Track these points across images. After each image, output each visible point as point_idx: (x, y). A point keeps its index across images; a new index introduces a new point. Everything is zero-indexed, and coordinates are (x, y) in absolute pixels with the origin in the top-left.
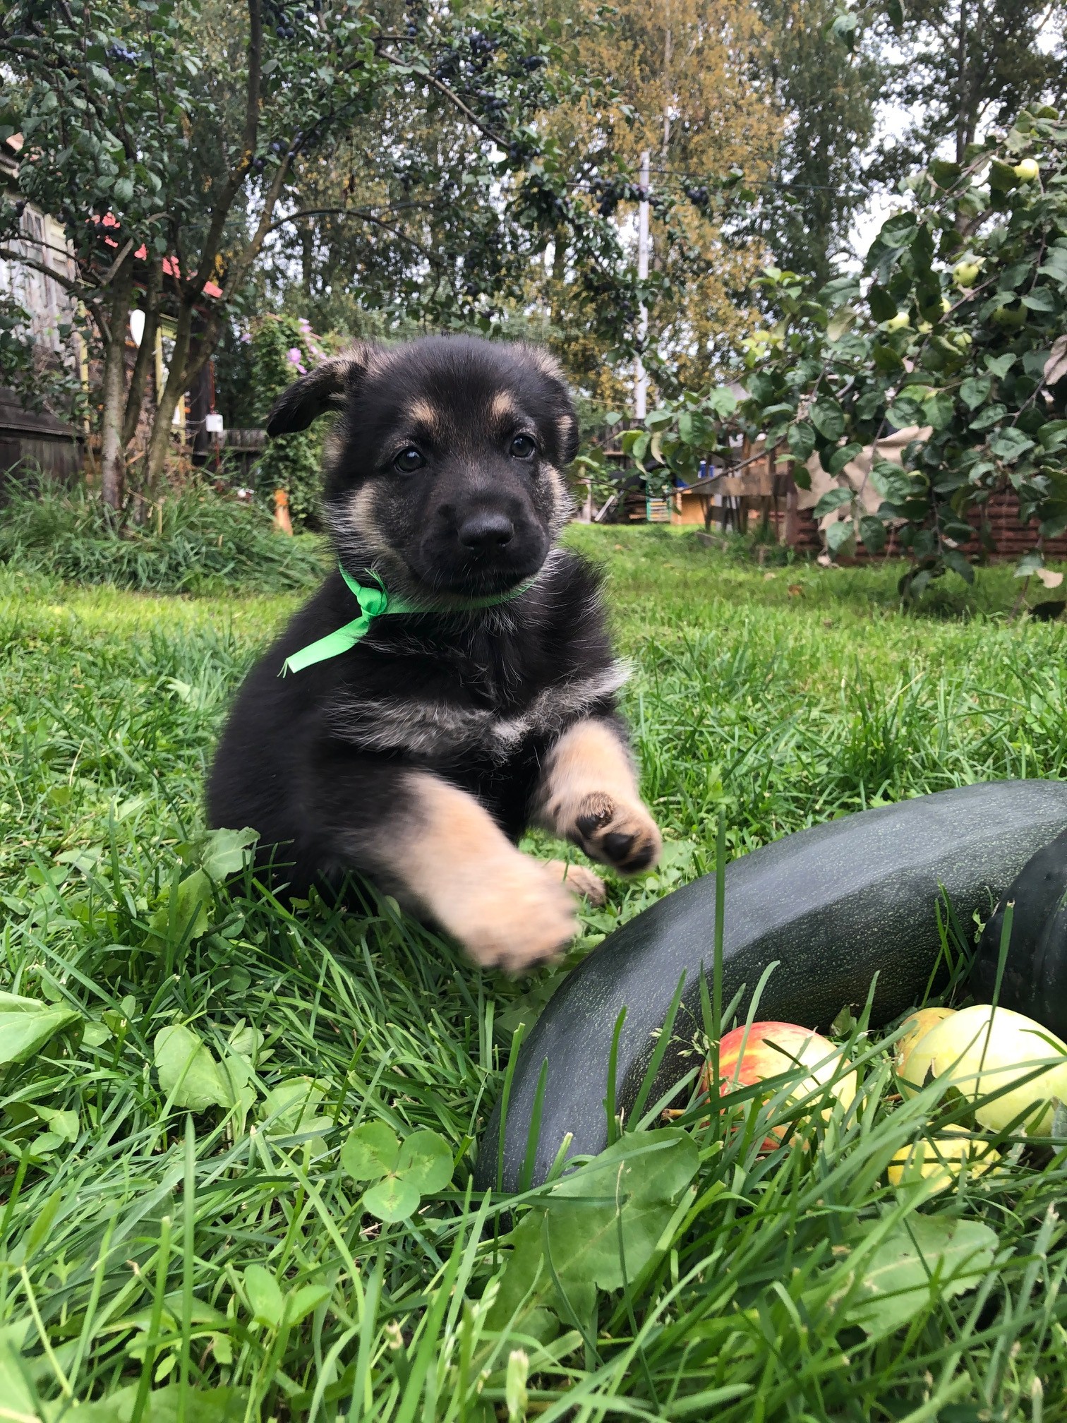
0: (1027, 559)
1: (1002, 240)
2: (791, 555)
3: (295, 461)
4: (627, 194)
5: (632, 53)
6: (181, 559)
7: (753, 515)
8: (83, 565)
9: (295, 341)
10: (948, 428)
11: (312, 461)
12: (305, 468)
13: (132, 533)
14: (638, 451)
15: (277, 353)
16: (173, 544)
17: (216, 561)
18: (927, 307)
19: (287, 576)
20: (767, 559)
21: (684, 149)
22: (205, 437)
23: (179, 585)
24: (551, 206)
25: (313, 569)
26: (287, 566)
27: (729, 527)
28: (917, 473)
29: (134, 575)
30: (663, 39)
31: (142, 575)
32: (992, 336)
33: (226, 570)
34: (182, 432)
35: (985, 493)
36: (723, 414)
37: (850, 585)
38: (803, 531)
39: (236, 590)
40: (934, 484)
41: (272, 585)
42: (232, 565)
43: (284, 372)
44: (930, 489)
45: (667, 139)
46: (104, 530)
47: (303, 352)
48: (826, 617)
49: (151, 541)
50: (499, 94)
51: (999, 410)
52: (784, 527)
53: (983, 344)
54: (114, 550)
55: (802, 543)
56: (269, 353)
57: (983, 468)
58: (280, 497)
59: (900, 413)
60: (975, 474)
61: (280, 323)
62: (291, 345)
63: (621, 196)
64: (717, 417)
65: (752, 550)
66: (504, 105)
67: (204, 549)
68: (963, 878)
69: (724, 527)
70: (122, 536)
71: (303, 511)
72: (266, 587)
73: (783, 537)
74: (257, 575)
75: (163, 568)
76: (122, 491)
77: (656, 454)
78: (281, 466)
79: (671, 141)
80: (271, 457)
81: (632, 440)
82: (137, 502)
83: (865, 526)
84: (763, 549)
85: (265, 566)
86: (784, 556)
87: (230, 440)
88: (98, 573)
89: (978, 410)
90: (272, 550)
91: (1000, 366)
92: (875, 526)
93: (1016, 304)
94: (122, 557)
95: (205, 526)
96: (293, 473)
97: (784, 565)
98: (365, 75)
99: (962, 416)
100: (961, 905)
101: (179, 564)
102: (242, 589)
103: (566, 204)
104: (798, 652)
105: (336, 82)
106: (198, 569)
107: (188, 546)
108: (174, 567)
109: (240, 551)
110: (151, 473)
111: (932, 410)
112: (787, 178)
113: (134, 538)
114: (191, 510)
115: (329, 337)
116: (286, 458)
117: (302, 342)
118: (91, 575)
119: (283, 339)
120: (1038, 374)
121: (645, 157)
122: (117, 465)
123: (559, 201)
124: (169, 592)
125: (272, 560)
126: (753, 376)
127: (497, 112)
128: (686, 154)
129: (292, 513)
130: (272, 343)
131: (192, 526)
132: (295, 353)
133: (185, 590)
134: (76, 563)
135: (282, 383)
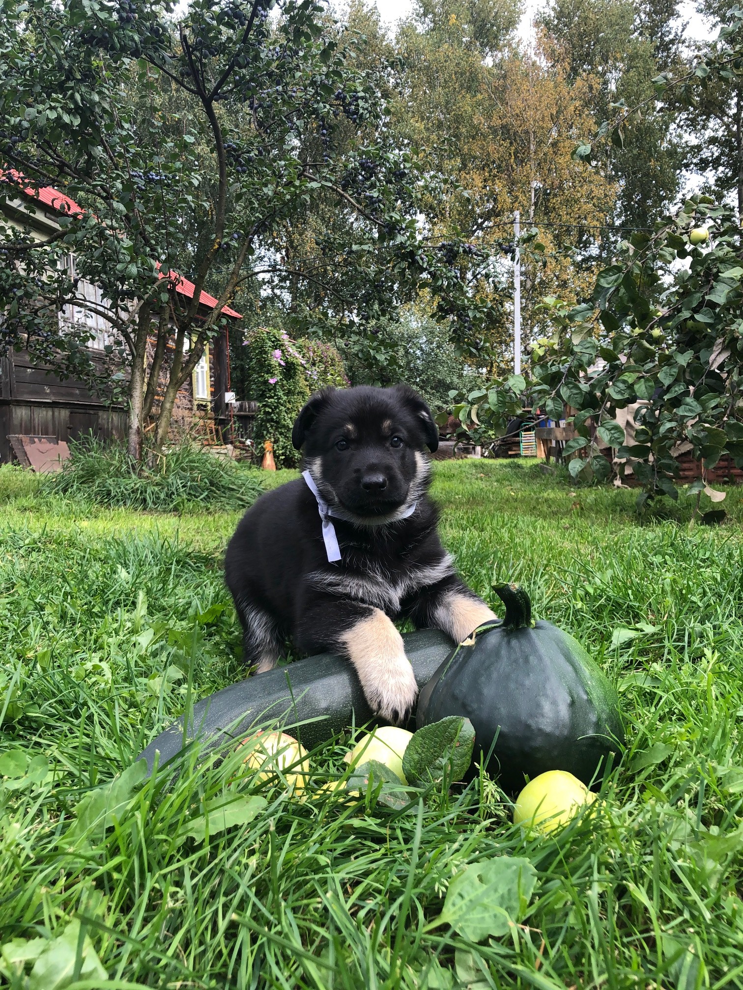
0: (696, 483)
1: (686, 278)
3: (277, 422)
4: (461, 250)
8: (113, 494)
9: (277, 345)
11: (289, 421)
12: (284, 426)
13: (146, 474)
14: (461, 416)
15: (266, 353)
17: (196, 492)
19: (242, 500)
21: (547, 207)
22: (224, 406)
23: (171, 506)
26: (242, 494)
27: (560, 461)
28: (643, 427)
29: (145, 500)
30: (529, 139)
31: (149, 501)
33: (202, 497)
34: (209, 404)
36: (518, 392)
39: (208, 509)
40: (653, 434)
41: (232, 506)
42: (206, 493)
43: (270, 365)
44: (651, 438)
45: (533, 201)
46: (129, 473)
47: (283, 351)
49: (158, 478)
50: (376, 194)
51: (682, 387)
54: (133, 485)
56: (261, 353)
57: (667, 425)
58: (268, 445)
59: (617, 389)
60: (663, 430)
61: (268, 333)
62: (275, 347)
63: (458, 252)
66: (380, 201)
67: (189, 483)
69: (557, 461)
70: (140, 476)
71: (283, 454)
72: (228, 507)
74: (223, 499)
75: (162, 496)
76: (141, 448)
77: (474, 418)
78: (268, 425)
79: (536, 204)
80: (262, 420)
81: (458, 410)
82: (150, 454)
85: (228, 493)
87: (241, 408)
88: (122, 499)
91: (683, 360)
93: (692, 318)
94: (138, 489)
96: (277, 429)
98: (292, 189)
101: (173, 493)
102: (212, 508)
103: (422, 259)
106: (185, 496)
107: (179, 482)
108: (169, 495)
109: (212, 484)
110: (159, 436)
111: (641, 388)
113: (146, 477)
115: (301, 341)
116: (272, 420)
117: (282, 345)
118: (118, 501)
119: (270, 344)
120: (706, 363)
121: (517, 214)
122: (138, 431)
123: (416, 258)
124: (164, 511)
125: (233, 490)
127: (376, 205)
129: (276, 456)
130: (262, 347)
131: (183, 469)
132: (278, 353)
133: (175, 509)
134: (109, 493)
135: (268, 372)
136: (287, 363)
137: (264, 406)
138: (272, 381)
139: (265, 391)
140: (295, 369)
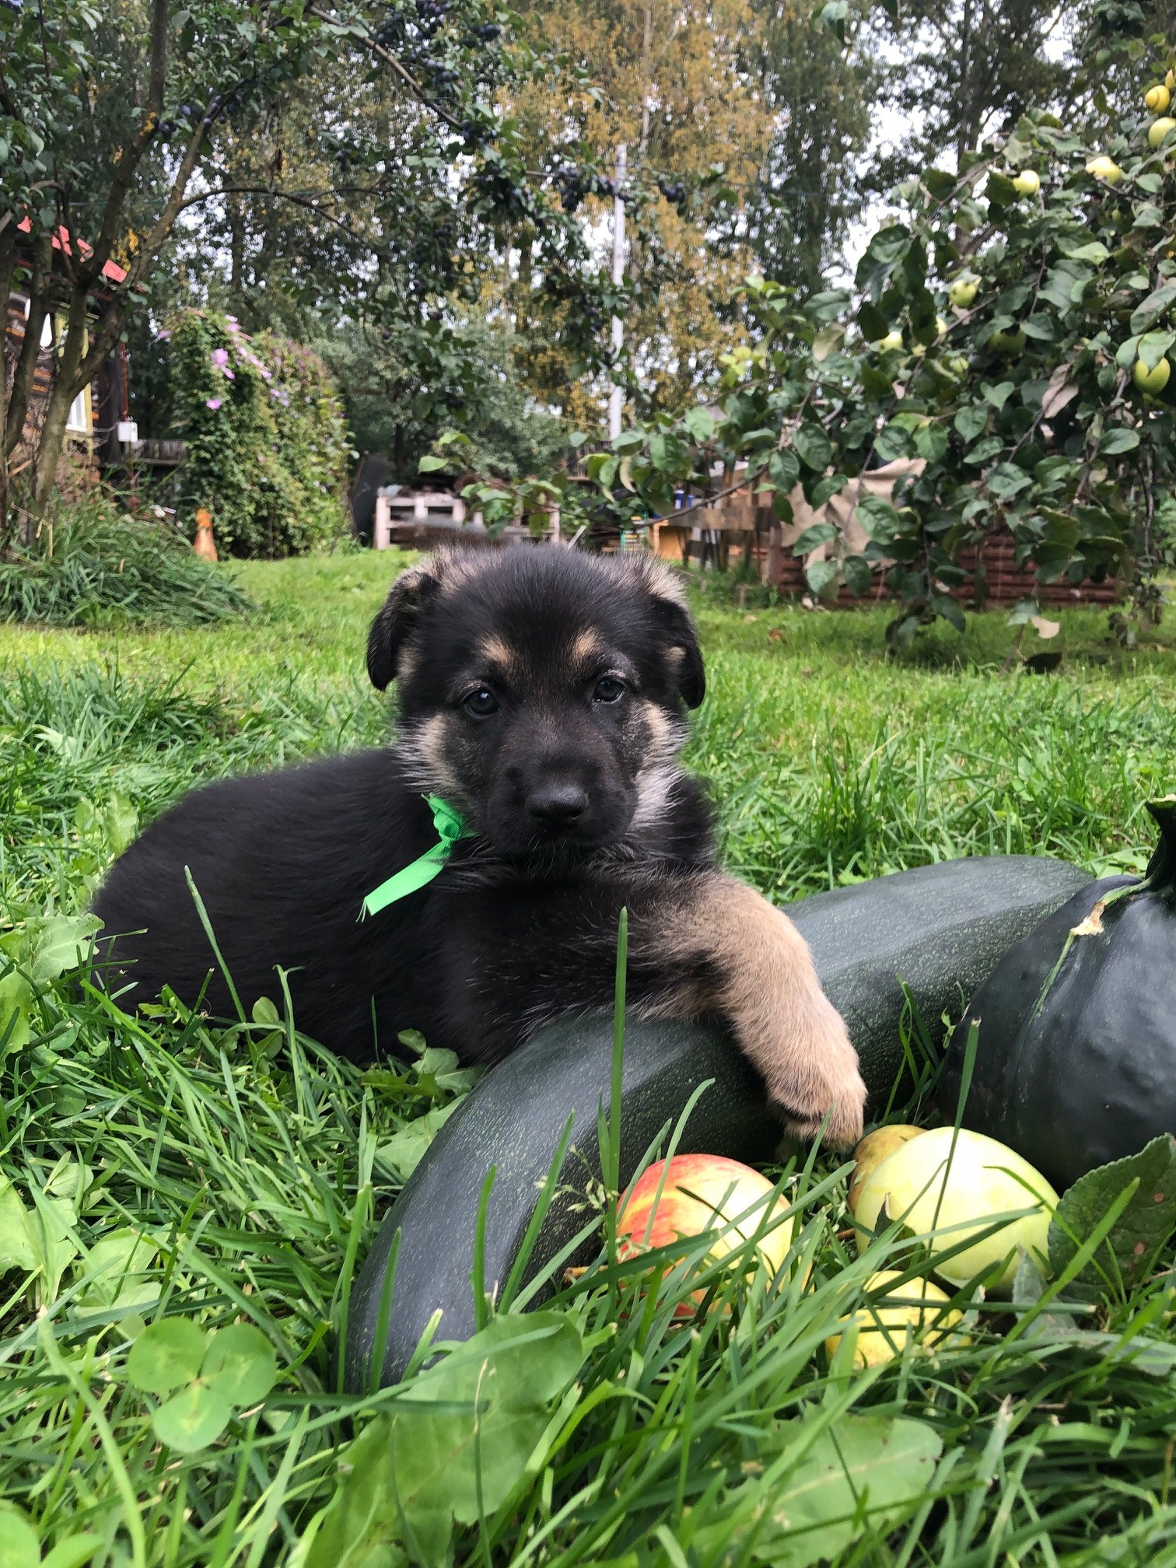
0: (1022, 606)
1: (1000, 258)
2: (774, 596)
3: (220, 478)
4: (595, 186)
5: (607, 34)
6: (74, 586)
7: (735, 551)
9: (220, 341)
10: (941, 461)
11: (240, 477)
12: (231, 485)
13: (16, 555)
14: (605, 477)
15: (200, 353)
16: (65, 569)
17: (116, 590)
18: (921, 328)
19: (201, 608)
20: (748, 600)
21: (665, 144)
22: (117, 448)
23: (72, 616)
24: (509, 197)
25: (232, 600)
26: (201, 597)
27: (709, 564)
28: (907, 509)
29: (18, 604)
30: (641, 20)
31: (28, 606)
32: (989, 363)
33: (128, 600)
34: (90, 441)
35: (979, 534)
36: (699, 438)
37: (835, 631)
38: (787, 570)
39: (140, 623)
40: (925, 522)
41: (183, 618)
42: (135, 594)
43: (208, 376)
44: (921, 528)
45: (646, 131)
47: (230, 353)
48: (806, 665)
49: (40, 565)
50: (449, 65)
51: (995, 444)
52: (766, 566)
53: (979, 370)
55: (786, 583)
56: (191, 353)
57: (977, 506)
58: (203, 517)
59: (889, 443)
60: (969, 513)
61: (203, 319)
62: (216, 346)
63: (588, 189)
64: (693, 442)
65: (733, 590)
66: (455, 78)
67: (102, 575)
68: (929, 972)
69: (703, 563)
70: (7, 557)
71: (229, 534)
72: (176, 621)
73: (765, 577)
74: (165, 606)
75: (53, 596)
76: (4, 506)
77: (626, 481)
78: (204, 482)
79: (651, 135)
80: (193, 472)
81: (599, 464)
82: (23, 519)
83: (849, 567)
84: (744, 589)
85: (175, 596)
86: (767, 597)
87: (146, 451)
89: (974, 442)
90: (183, 577)
91: (997, 395)
92: (860, 567)
93: (1014, 329)
94: (4, 583)
95: (105, 549)
96: (218, 489)
97: (766, 607)
98: (293, 33)
99: (956, 449)
100: (926, 1004)
101: (72, 592)
102: (147, 622)
103: (525, 195)
104: (770, 705)
105: (260, 40)
106: (95, 598)
107: (83, 572)
108: (67, 596)
109: (145, 578)
110: (39, 487)
111: (924, 441)
112: (777, 182)
113: (18, 562)
114: (88, 530)
115: (260, 337)
116: (210, 473)
117: (229, 342)
119: (207, 338)
120: (1037, 405)
121: (622, 150)
123: (518, 192)
124: (59, 625)
125: (183, 589)
126: (733, 397)
127: (447, 86)
128: (667, 150)
129: (217, 537)
130: (194, 342)
131: (89, 549)
132: (221, 355)
133: (79, 621)
135: (205, 388)
136: (237, 373)
137: (197, 447)
138: (213, 405)
139: (201, 420)
140: (251, 385)
